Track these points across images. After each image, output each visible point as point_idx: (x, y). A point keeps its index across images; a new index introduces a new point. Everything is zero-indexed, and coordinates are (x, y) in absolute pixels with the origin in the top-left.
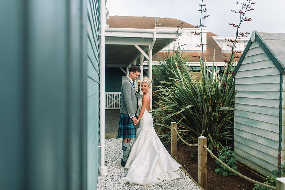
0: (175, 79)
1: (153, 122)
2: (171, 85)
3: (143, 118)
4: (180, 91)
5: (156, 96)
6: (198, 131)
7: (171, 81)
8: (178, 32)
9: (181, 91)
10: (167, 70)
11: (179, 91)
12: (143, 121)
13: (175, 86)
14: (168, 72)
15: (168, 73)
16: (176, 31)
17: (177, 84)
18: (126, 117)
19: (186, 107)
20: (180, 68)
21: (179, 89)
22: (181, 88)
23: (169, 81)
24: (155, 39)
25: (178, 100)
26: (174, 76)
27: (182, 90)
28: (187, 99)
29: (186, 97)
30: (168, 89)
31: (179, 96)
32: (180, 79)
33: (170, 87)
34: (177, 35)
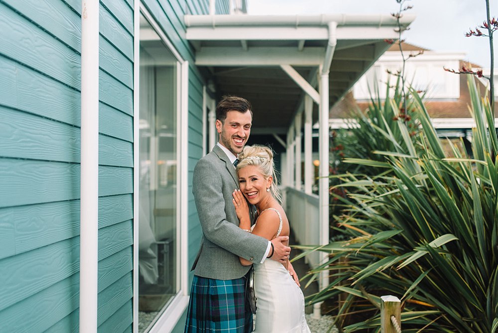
0: (392, 155)
1: (330, 278)
2: (382, 170)
3: (272, 297)
4: (410, 190)
5: (339, 201)
6: (472, 317)
7: (382, 159)
8: (399, 17)
9: (414, 187)
10: (370, 132)
11: (406, 188)
12: (270, 309)
13: (393, 174)
14: (374, 136)
15: (374, 141)
16: (394, 15)
17: (398, 167)
18: (205, 293)
19: (432, 244)
20: (406, 119)
21: (406, 181)
22: (413, 178)
23: (374, 157)
24: (333, 43)
25: (405, 218)
26: (388, 146)
27: (417, 186)
28: (434, 214)
29: (431, 209)
30: (371, 180)
31: (406, 203)
32: (408, 153)
33: (379, 176)
34: (398, 29)
